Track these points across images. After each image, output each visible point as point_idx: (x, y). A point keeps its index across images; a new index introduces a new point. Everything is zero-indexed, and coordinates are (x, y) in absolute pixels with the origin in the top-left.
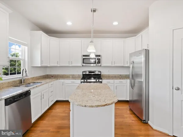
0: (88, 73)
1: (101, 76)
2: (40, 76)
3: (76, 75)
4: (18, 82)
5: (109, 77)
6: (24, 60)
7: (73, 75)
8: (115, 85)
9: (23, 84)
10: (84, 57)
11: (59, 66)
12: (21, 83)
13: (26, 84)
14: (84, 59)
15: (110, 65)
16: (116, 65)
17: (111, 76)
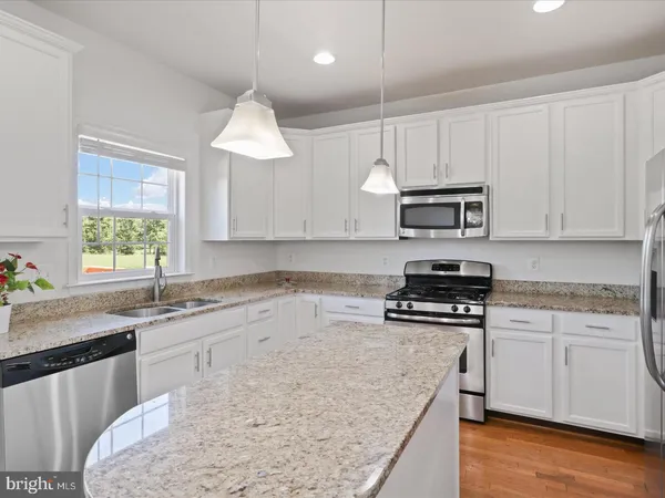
0: (427, 271)
1: (496, 287)
2: (243, 278)
3: (381, 277)
4: (142, 296)
5: (538, 294)
6: (175, 219)
7: (369, 276)
8: (563, 341)
9: (157, 302)
10: (407, 200)
11: (308, 238)
12: (153, 299)
13: (166, 302)
14: (404, 208)
15: (539, 232)
16: (572, 232)
17: (550, 288)
